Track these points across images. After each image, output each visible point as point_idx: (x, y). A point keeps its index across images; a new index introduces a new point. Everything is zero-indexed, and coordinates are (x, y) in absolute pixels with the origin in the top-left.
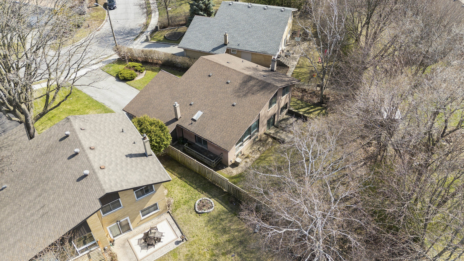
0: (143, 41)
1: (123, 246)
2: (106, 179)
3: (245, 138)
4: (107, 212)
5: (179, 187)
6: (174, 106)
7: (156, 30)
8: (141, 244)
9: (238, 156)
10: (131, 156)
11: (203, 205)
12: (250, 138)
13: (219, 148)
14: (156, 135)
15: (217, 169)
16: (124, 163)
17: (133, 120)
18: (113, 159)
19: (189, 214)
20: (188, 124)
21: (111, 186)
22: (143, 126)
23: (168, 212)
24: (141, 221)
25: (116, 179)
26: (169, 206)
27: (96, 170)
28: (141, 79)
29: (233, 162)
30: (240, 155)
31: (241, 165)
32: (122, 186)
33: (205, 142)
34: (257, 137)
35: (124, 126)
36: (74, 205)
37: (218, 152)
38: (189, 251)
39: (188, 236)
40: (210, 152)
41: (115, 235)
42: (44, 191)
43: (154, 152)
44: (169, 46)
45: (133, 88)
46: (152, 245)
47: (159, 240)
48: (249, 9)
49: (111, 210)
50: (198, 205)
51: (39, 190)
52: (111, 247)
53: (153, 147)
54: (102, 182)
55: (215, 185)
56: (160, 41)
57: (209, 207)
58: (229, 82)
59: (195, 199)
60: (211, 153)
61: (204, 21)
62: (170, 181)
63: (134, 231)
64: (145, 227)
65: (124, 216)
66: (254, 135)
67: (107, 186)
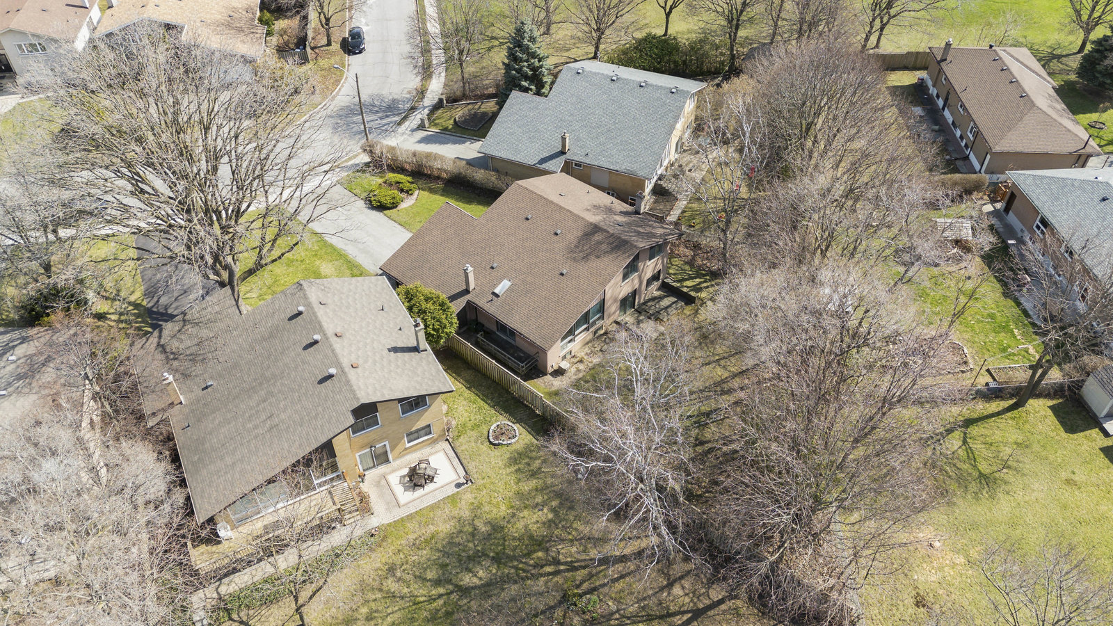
0: (415, 127)
1: (378, 484)
2: (360, 383)
3: (577, 328)
4: (359, 431)
5: (465, 403)
6: (465, 270)
7: (438, 106)
8: (404, 484)
9: (564, 357)
10: (395, 350)
11: (501, 432)
12: (587, 329)
13: (532, 344)
14: (434, 318)
15: (527, 377)
16: (385, 360)
17: (399, 290)
18: (369, 353)
19: (479, 444)
20: (485, 300)
21: (368, 394)
22: (413, 302)
23: (447, 440)
24: (406, 449)
25: (374, 384)
26: (448, 431)
27: (346, 370)
28: (410, 206)
29: (556, 367)
30: (568, 356)
31: (568, 374)
32: (383, 395)
33: (512, 333)
34: (601, 328)
35: (385, 301)
36: (316, 417)
37: (531, 351)
38: (475, 498)
39: (475, 476)
40: (518, 349)
41: (365, 468)
42: (271, 394)
43: (429, 344)
44: (464, 142)
45: (396, 225)
46: (420, 486)
47: (431, 479)
48: (613, 85)
49: (364, 429)
50: (494, 431)
51: (263, 393)
52: (361, 484)
53: (428, 336)
54: (355, 387)
55: (523, 403)
56: (446, 129)
57: (511, 436)
58: (559, 232)
59: (489, 423)
60: (521, 350)
61: (528, 103)
62: (452, 391)
63: (394, 464)
64: (412, 459)
65: (381, 440)
66: (594, 323)
67: (363, 393)
